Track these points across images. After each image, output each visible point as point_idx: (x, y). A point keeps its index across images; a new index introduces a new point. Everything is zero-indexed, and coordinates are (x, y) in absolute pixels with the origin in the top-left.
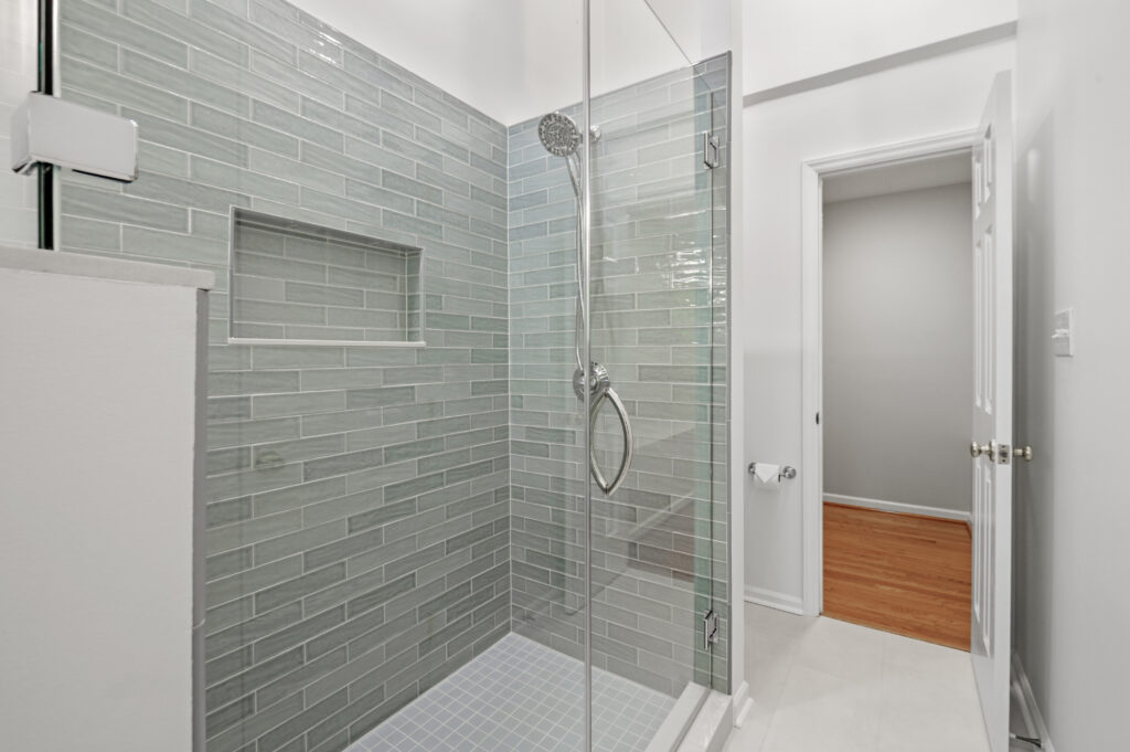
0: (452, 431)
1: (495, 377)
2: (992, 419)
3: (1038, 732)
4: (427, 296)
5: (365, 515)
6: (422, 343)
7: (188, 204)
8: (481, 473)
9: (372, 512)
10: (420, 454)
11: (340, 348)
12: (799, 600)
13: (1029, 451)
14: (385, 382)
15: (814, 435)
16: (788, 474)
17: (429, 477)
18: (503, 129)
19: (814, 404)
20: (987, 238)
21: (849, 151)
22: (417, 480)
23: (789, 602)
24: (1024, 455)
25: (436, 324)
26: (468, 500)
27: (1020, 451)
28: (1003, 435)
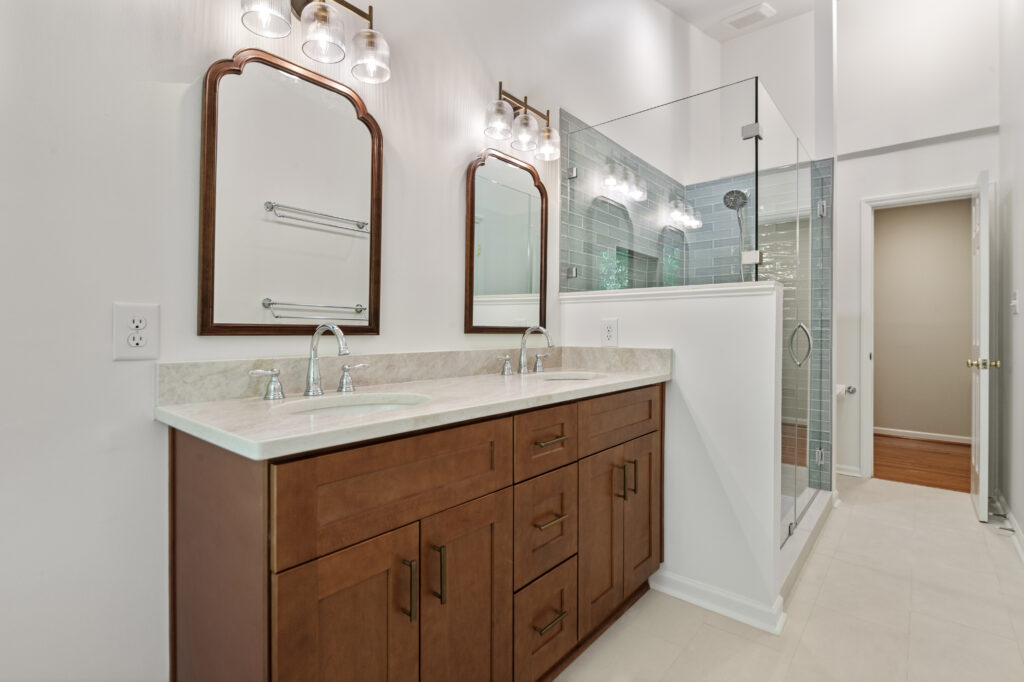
2: (978, 348)
3: (1004, 511)
12: (857, 469)
13: (998, 363)
15: (868, 367)
16: (850, 391)
18: (682, 186)
19: (868, 346)
20: (978, 253)
21: (894, 194)
23: (851, 470)
24: (996, 365)
27: (994, 363)
28: (984, 354)
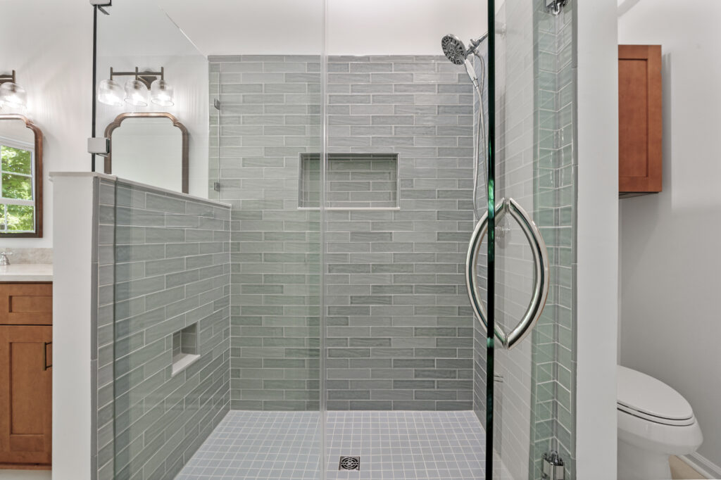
0: (419, 261)
1: (459, 230)
4: (402, 180)
5: (360, 297)
6: (398, 208)
7: (283, 156)
8: (446, 292)
9: (364, 297)
10: (395, 272)
11: (347, 212)
14: (373, 229)
17: (402, 286)
22: (392, 286)
25: (408, 196)
26: (433, 307)
